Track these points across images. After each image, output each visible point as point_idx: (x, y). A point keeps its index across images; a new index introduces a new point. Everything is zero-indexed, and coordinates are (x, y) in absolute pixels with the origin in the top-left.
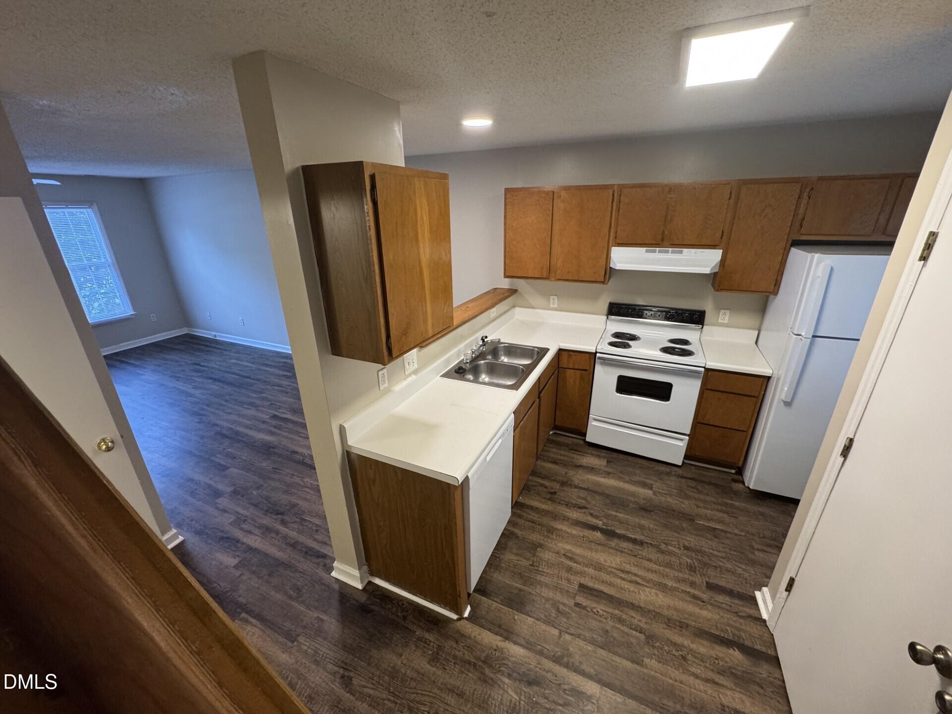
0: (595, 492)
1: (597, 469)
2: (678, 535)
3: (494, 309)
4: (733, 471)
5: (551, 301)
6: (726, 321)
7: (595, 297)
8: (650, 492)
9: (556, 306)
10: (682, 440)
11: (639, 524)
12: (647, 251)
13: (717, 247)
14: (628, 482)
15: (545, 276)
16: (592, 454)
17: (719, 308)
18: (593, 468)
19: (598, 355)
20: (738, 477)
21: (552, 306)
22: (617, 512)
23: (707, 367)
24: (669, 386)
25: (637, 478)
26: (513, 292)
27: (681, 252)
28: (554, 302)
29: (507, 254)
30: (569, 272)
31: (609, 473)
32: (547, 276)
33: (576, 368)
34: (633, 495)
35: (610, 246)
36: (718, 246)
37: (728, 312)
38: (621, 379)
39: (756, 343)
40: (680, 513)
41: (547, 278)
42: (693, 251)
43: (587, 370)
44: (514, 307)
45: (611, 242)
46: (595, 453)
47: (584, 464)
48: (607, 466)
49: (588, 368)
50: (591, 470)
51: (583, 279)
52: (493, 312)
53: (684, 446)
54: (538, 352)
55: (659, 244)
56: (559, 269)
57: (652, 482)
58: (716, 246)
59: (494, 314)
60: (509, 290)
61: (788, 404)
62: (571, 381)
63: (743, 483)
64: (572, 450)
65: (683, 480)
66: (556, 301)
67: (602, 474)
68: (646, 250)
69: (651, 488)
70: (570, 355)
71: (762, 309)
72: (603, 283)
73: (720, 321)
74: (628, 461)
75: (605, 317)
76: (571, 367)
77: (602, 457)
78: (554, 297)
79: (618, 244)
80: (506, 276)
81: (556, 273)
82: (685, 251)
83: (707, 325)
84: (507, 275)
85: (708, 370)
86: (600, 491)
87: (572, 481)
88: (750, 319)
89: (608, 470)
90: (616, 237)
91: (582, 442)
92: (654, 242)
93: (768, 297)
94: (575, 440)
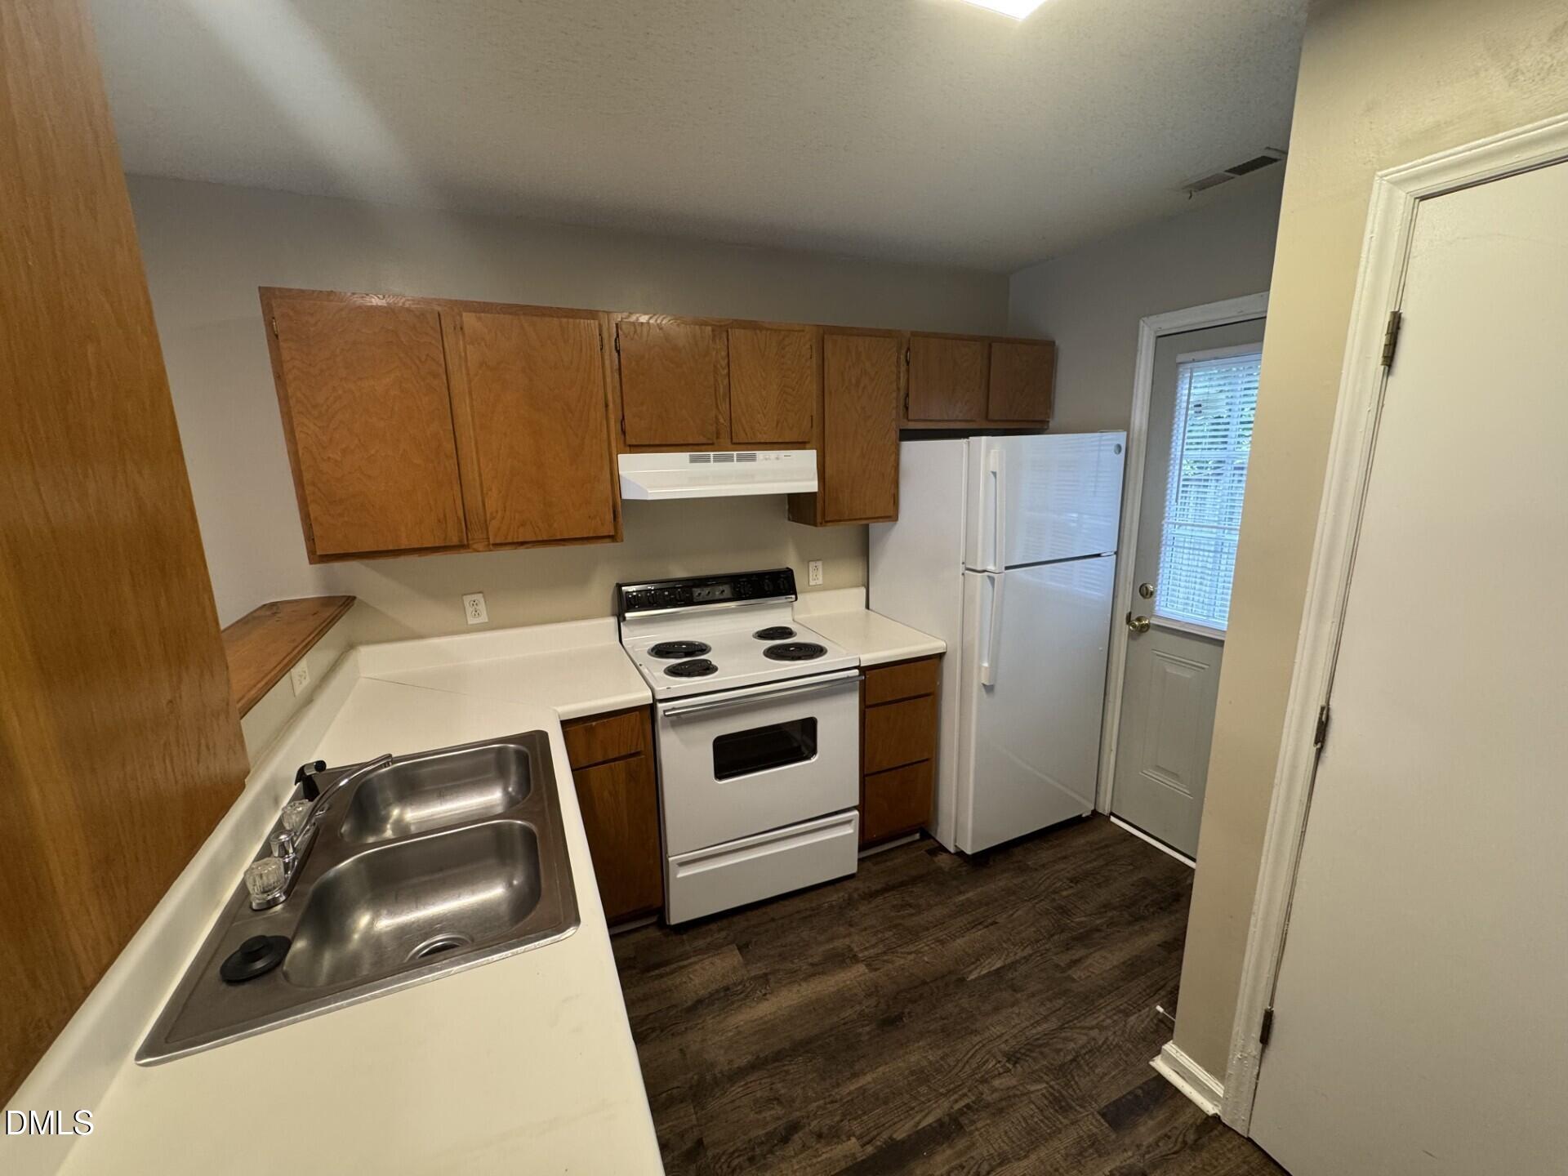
0: (778, 1057)
1: (735, 984)
2: (977, 1039)
3: (302, 666)
4: (917, 836)
5: (469, 610)
6: (820, 581)
7: (580, 579)
8: (861, 968)
9: (484, 618)
10: (848, 822)
11: (912, 1073)
12: (693, 460)
13: (807, 446)
14: (814, 975)
15: (455, 541)
16: (698, 952)
17: (806, 560)
18: (727, 989)
19: (660, 705)
20: (928, 844)
21: (472, 621)
22: (855, 1075)
23: (862, 665)
24: (810, 725)
25: (817, 953)
26: (338, 606)
27: (753, 458)
28: (477, 609)
29: (309, 489)
30: (523, 524)
31: (765, 978)
32: (461, 541)
33: (611, 757)
34: (843, 999)
35: (614, 451)
36: (809, 442)
37: (819, 564)
38: (723, 746)
39: (868, 607)
40: (936, 980)
41: (462, 546)
42: (772, 454)
43: (637, 754)
44: (351, 646)
45: (613, 444)
46: (701, 943)
47: (702, 992)
48: (747, 963)
49: (641, 747)
50: (726, 996)
51: (566, 536)
52: (303, 673)
53: (855, 831)
54: (517, 752)
55: (712, 444)
56: (493, 518)
57: (847, 941)
58: (804, 443)
59: (306, 682)
60: (327, 602)
61: (989, 689)
62: (606, 794)
63: (946, 851)
64: (648, 969)
65: (879, 900)
66: (482, 607)
67: (754, 990)
68: (691, 456)
69: (855, 959)
70: (590, 731)
71: (864, 551)
72: (612, 538)
73: (812, 583)
74: (773, 920)
75: (613, 621)
76: (600, 759)
77: (721, 946)
78: (475, 597)
79: (630, 446)
80: (318, 556)
81: (486, 527)
82: (760, 454)
83: (802, 592)
84: (319, 553)
85: (863, 670)
86: (787, 1045)
87: (713, 1065)
88: (850, 571)
89: (757, 969)
90: (624, 432)
91: (655, 933)
92: (704, 440)
93: (867, 527)
94: (638, 937)
